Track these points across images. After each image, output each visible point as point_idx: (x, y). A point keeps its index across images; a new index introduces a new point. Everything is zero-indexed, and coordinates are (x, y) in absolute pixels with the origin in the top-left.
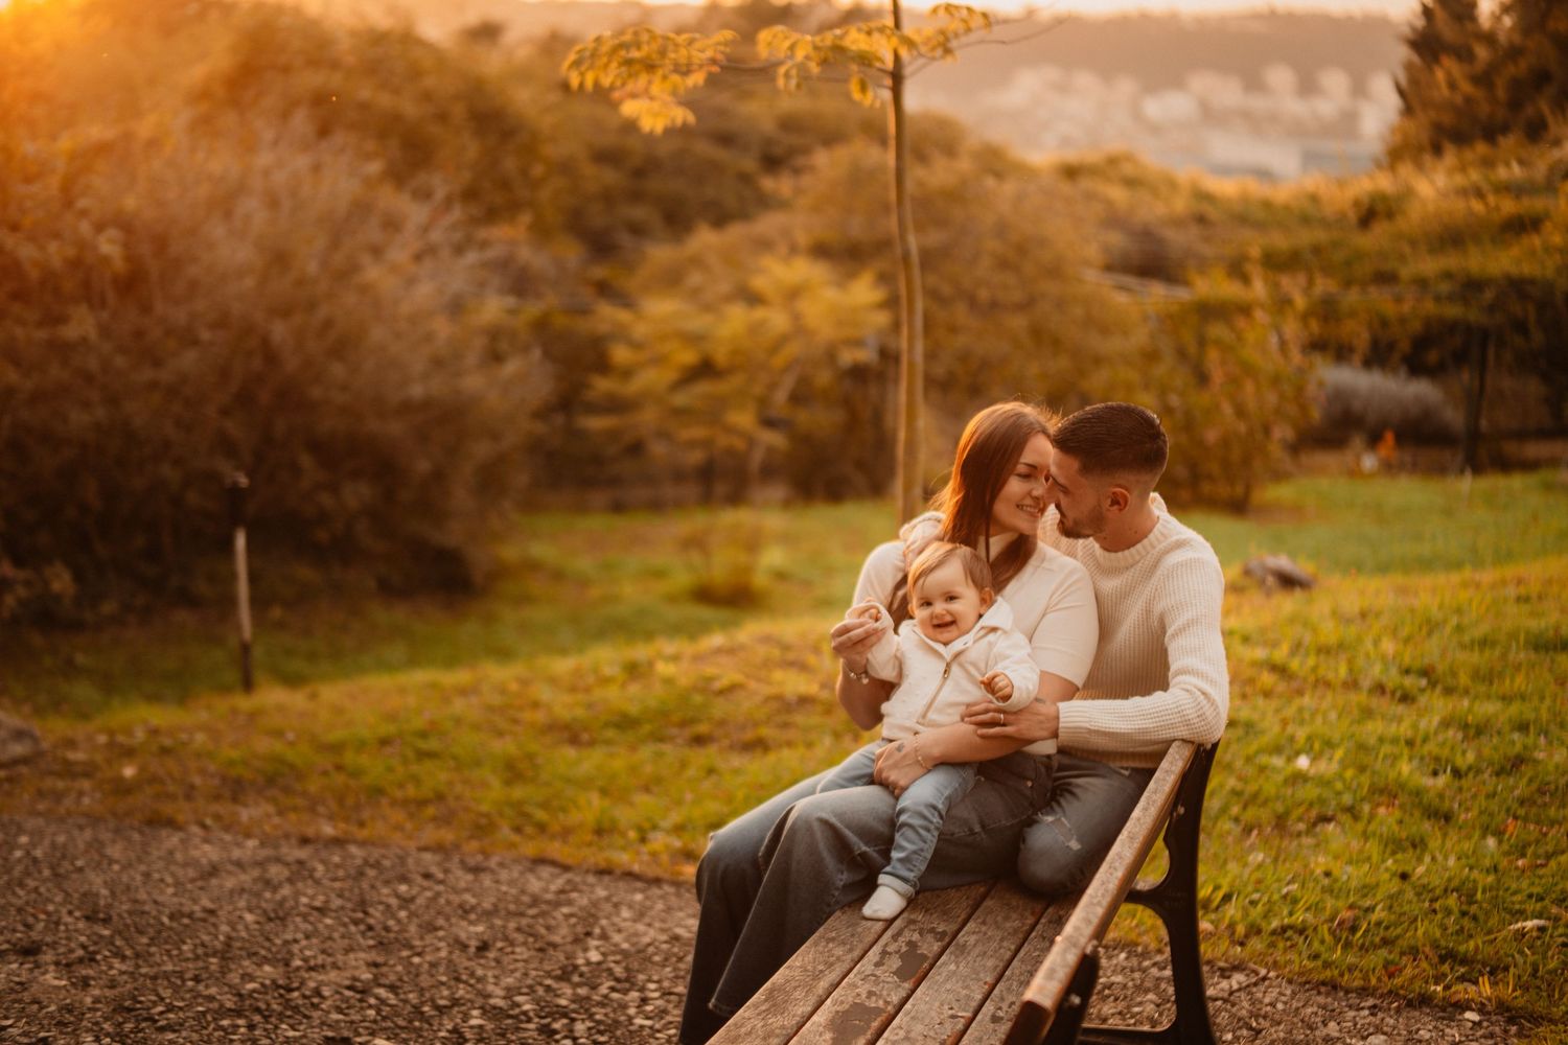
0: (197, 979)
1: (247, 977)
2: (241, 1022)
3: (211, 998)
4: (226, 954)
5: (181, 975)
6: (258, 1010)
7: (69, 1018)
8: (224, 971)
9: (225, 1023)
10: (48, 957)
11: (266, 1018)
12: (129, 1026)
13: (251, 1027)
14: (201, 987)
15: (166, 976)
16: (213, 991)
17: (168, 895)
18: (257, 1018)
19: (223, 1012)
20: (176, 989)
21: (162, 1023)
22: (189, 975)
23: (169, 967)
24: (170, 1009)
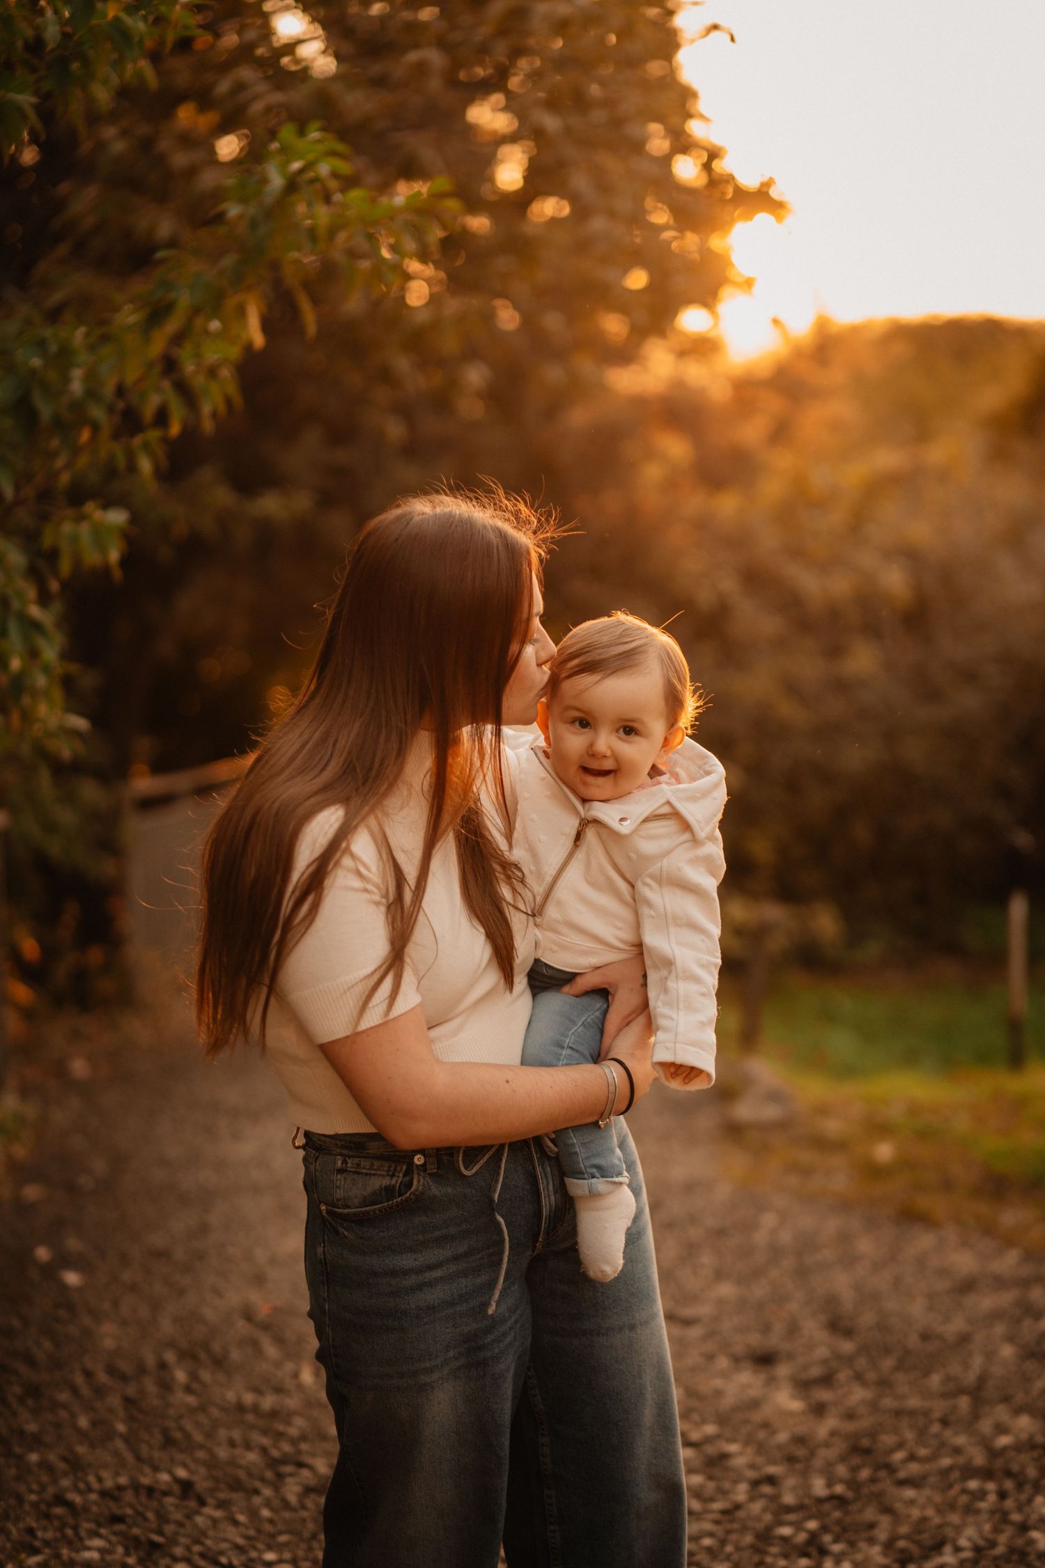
0: (945, 1422)
1: (1001, 1429)
2: (991, 1486)
3: (957, 1451)
4: (978, 1393)
5: (926, 1413)
6: (1009, 1474)
7: (801, 1452)
8: (976, 1416)
9: (973, 1484)
10: (783, 1370)
11: (1020, 1486)
12: (865, 1474)
13: (1002, 1495)
14: (948, 1433)
15: (912, 1413)
16: (961, 1440)
17: (917, 1309)
18: (1009, 1484)
19: (969, 1471)
20: (922, 1433)
21: (902, 1474)
22: (937, 1414)
23: (914, 1402)
24: (912, 1458)
